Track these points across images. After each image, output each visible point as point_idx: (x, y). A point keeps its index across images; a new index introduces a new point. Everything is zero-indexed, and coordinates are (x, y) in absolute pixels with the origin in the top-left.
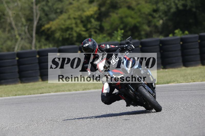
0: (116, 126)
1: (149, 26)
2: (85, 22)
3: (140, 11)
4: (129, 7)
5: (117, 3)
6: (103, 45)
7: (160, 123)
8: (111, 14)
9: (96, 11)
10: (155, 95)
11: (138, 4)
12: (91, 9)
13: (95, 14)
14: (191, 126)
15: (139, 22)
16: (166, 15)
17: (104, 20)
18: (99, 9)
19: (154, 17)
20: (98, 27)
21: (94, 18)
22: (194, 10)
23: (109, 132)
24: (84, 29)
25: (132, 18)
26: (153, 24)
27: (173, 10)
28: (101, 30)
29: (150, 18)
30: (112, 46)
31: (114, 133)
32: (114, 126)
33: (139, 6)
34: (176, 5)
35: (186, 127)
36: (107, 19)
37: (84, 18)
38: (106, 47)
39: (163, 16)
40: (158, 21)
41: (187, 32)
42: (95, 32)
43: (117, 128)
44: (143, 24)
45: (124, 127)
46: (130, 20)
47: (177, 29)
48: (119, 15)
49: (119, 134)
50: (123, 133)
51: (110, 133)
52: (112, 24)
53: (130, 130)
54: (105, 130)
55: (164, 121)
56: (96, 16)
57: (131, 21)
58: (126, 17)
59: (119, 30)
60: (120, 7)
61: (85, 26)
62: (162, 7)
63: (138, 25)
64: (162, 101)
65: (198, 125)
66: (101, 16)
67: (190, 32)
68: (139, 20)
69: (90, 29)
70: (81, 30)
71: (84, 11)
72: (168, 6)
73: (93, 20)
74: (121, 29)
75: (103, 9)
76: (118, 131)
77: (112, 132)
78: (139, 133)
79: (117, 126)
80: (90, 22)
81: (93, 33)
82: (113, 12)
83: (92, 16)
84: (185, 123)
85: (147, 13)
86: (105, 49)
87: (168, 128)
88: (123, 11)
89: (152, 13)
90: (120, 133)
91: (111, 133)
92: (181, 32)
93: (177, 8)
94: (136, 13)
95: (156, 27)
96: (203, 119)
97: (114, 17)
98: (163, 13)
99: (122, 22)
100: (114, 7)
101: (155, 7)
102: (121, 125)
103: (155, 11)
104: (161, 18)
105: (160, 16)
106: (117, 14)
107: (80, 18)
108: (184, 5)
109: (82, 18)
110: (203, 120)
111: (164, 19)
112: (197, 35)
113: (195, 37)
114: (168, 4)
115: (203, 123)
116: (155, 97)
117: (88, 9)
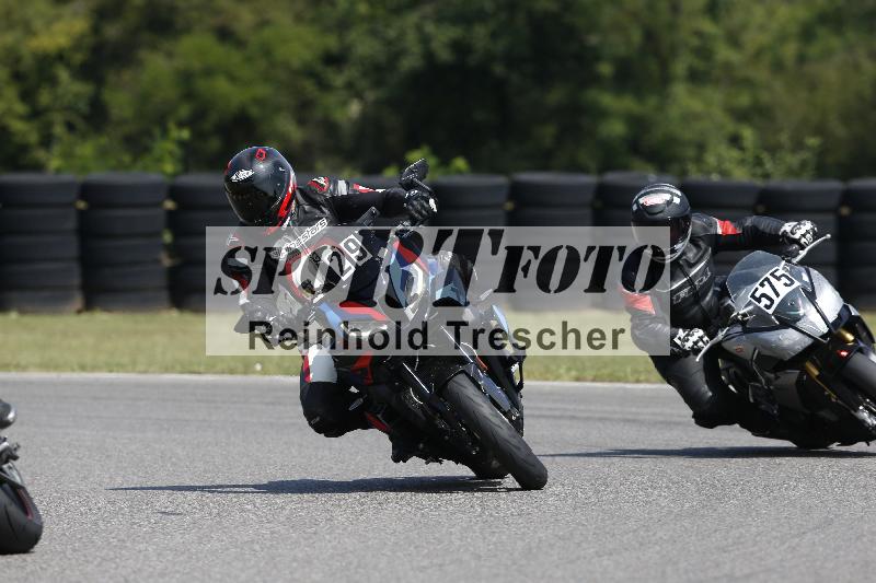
0: (123, 537)
1: (301, 122)
2: (31, 77)
3: (267, 52)
4: (225, 34)
5: (173, 9)
6: (322, 181)
7: (311, 541)
8: (144, 54)
9: (82, 37)
10: (521, 418)
11: (264, 24)
12: (60, 27)
13: (77, 46)
14: (441, 565)
15: (259, 102)
16: (378, 84)
17: (111, 77)
18: (96, 30)
19: (324, 86)
20: (83, 106)
21: (68, 65)
22: (499, 69)
23: (90, 559)
24: (20, 108)
25: (232, 78)
26: (318, 114)
27: (410, 62)
28: (95, 117)
29: (309, 86)
30: (361, 188)
31: (114, 566)
32: (113, 535)
33: (267, 33)
34: (425, 40)
35: (423, 569)
36: (127, 75)
37: (28, 63)
38: (334, 190)
39: (363, 84)
40: (344, 104)
41: (460, 163)
42: (70, 127)
43: (128, 544)
44: (278, 109)
45: (158, 545)
46: (221, 85)
47: (415, 146)
48: (179, 63)
49: (134, 572)
50: (151, 569)
51: (95, 563)
52: (144, 98)
53: (181, 558)
54: (74, 550)
55: (330, 534)
56: (78, 58)
57: (228, 94)
58: (209, 72)
59: (172, 126)
60: (187, 30)
61: (27, 96)
62: (364, 46)
63: (254, 111)
64: (330, 449)
65: (473, 564)
66: (99, 60)
67: (476, 166)
68: (262, 90)
69: (46, 110)
70: (9, 112)
71: (29, 31)
72: (389, 43)
73: (63, 75)
74: (181, 125)
75: (112, 31)
76: (131, 561)
77: (103, 559)
78: (218, 576)
79: (128, 537)
80: (53, 81)
81: (59, 130)
82: (154, 47)
83: (61, 57)
84: (416, 547)
85: (296, 63)
86: (328, 196)
87: (344, 564)
88: (196, 47)
89: (319, 68)
90: (139, 570)
91: (100, 565)
92: (432, 161)
93: (429, 56)
94: (249, 60)
95: (330, 127)
96: (494, 539)
97: (158, 67)
98: (365, 74)
99: (189, 95)
100: (162, 25)
101: (332, 42)
102: (145, 533)
103: (334, 60)
104: (352, 90)
105: (350, 86)
106: (170, 55)
107: (13, 58)
108: (460, 48)
109: (18, 60)
110: (495, 544)
111: (371, 96)
112: (501, 180)
113: (495, 189)
114: (392, 33)
115: (495, 556)
116: (518, 425)
117: (49, 23)
